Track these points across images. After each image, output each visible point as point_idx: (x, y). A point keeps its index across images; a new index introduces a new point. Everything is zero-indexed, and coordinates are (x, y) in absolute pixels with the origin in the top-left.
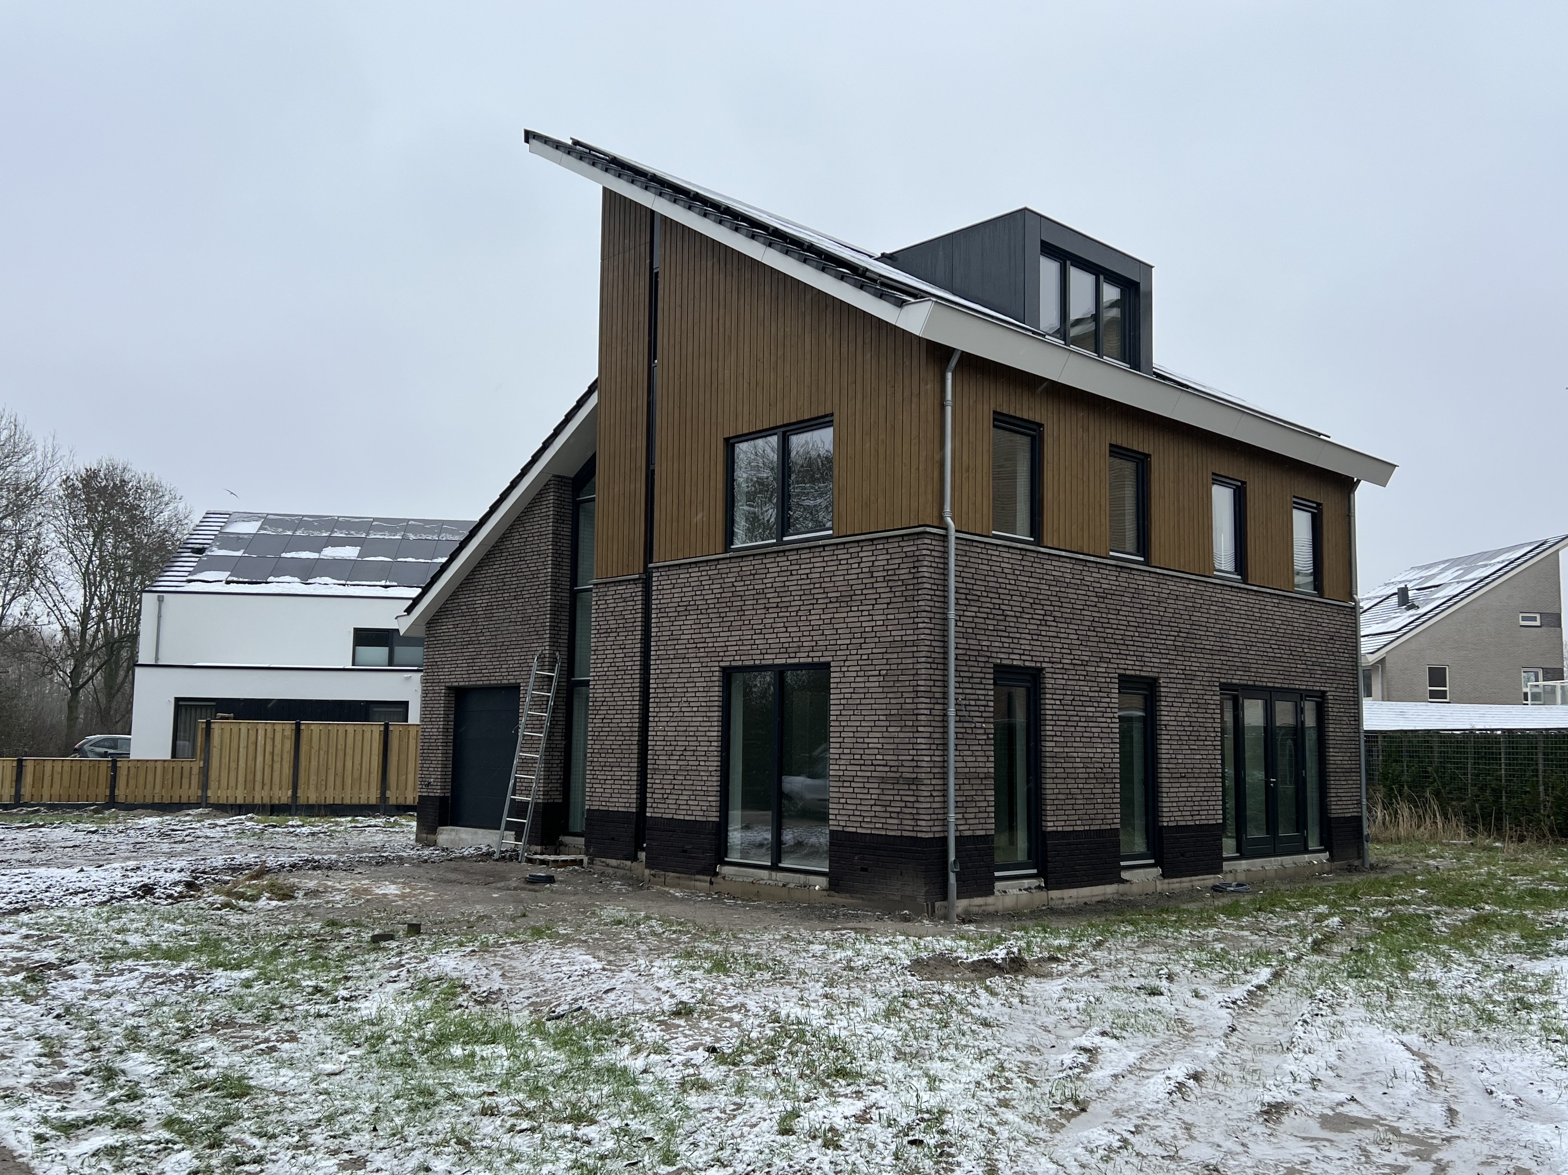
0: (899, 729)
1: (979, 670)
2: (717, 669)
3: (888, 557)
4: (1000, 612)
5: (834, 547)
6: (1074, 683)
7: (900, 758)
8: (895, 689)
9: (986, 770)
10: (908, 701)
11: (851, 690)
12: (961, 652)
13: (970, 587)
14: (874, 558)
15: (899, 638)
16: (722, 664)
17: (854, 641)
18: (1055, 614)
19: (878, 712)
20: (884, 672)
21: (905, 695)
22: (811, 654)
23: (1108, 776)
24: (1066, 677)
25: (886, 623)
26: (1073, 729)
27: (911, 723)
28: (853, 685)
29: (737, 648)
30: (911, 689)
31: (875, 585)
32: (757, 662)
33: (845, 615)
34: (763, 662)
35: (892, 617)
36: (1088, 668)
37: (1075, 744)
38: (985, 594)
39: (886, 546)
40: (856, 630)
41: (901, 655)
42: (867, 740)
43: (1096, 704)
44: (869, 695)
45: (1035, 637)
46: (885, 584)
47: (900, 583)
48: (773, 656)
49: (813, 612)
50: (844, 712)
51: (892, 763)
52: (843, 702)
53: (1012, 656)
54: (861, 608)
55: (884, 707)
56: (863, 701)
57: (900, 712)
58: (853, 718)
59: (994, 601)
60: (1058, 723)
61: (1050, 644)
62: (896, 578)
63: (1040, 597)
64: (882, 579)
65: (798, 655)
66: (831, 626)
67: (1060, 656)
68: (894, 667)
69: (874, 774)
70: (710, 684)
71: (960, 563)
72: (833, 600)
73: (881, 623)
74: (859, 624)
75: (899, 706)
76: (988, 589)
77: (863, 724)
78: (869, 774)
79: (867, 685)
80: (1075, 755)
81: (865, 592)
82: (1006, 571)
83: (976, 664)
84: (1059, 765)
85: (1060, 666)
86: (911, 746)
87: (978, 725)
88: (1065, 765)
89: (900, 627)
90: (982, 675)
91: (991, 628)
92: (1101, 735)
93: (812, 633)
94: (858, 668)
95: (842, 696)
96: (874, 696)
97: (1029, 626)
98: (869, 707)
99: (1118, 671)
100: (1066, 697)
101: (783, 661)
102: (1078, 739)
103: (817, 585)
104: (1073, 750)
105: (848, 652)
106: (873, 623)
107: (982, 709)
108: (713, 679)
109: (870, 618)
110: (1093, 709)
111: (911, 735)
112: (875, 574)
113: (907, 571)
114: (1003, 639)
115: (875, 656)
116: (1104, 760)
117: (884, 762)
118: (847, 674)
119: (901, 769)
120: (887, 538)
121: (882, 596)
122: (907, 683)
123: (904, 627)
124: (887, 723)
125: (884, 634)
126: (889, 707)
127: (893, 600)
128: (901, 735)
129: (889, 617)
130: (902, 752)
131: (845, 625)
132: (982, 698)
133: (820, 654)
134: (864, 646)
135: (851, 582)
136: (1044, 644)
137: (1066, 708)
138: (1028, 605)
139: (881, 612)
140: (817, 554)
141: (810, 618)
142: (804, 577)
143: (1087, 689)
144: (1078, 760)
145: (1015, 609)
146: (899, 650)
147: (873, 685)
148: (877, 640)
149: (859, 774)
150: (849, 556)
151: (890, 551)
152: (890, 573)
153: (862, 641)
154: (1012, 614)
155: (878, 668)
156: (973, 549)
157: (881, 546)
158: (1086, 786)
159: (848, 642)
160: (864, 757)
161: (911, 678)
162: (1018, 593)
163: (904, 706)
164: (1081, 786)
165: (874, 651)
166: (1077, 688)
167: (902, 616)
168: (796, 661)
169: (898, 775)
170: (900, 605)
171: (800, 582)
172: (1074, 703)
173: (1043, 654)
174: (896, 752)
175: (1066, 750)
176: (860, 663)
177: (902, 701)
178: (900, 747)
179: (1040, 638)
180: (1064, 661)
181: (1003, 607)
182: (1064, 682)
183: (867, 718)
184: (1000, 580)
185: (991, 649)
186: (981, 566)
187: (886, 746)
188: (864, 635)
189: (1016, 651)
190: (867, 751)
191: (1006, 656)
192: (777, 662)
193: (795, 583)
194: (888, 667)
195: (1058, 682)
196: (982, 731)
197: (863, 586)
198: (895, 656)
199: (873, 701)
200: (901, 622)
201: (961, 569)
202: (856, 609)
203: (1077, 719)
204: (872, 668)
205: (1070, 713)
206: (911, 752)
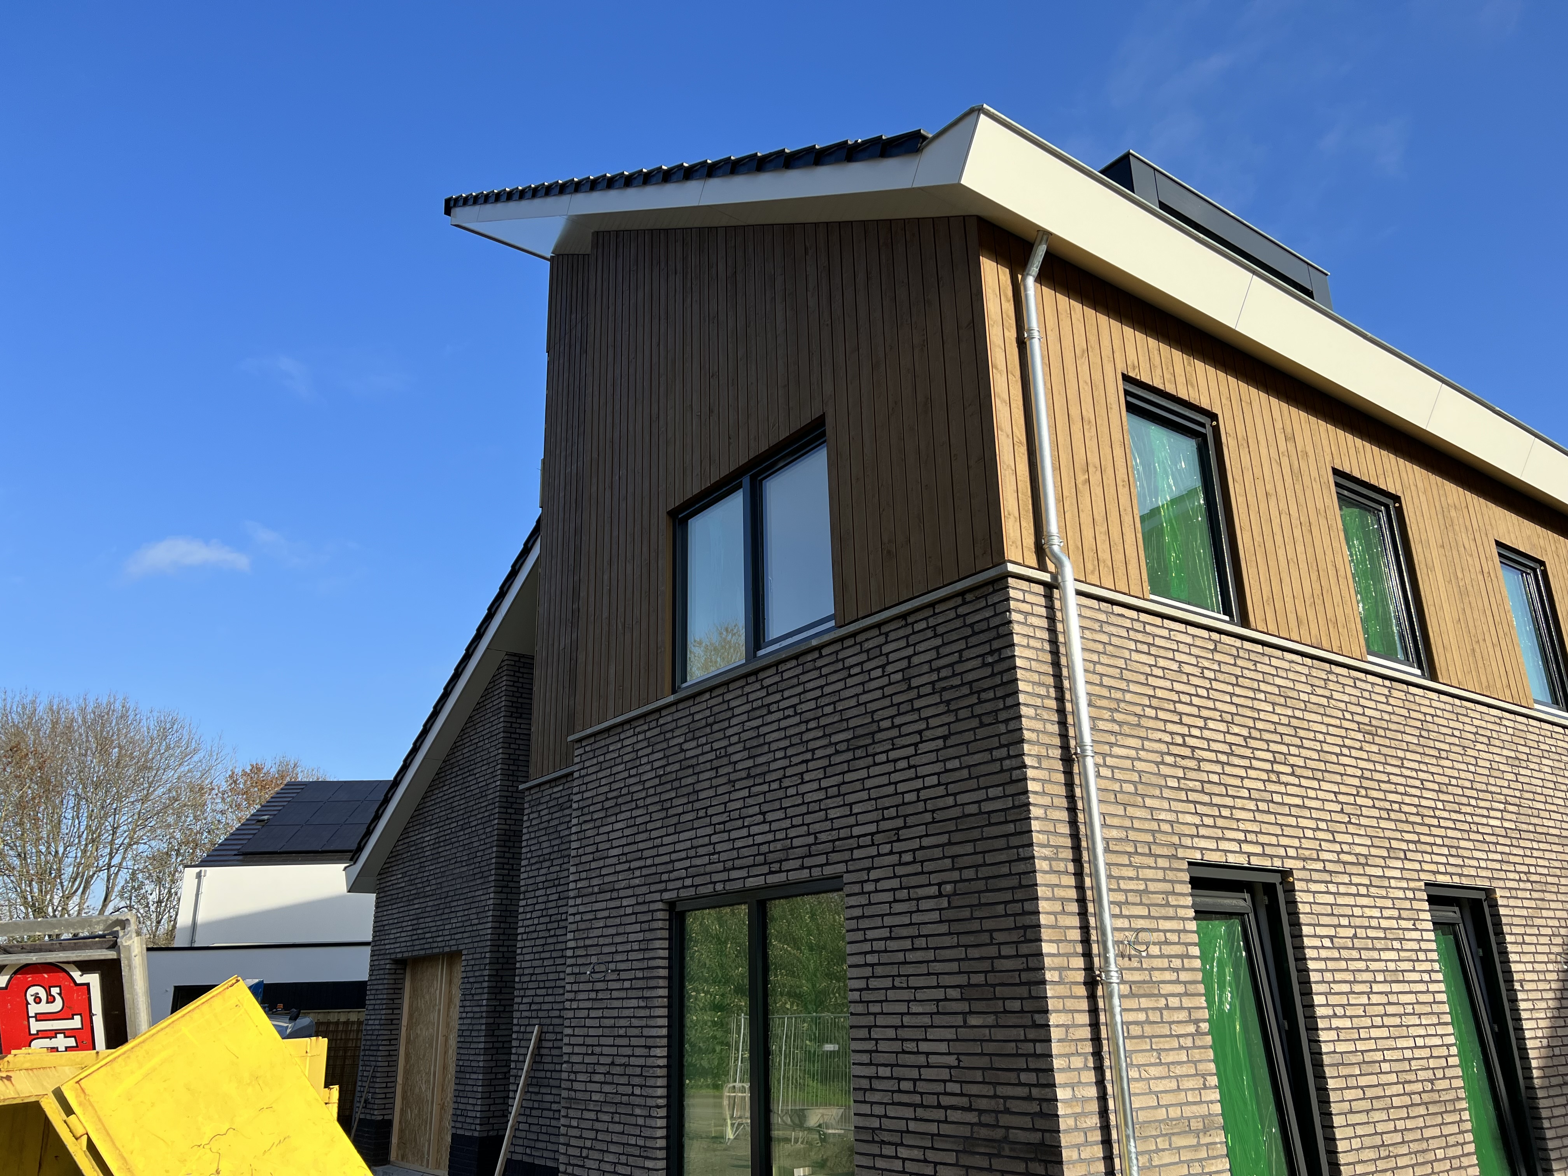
0: (990, 1020)
1: (1160, 875)
2: (660, 905)
3: (938, 641)
4: (1187, 752)
5: (837, 647)
6: (1350, 901)
7: (1002, 1091)
8: (975, 926)
9: (1203, 1110)
10: (1006, 951)
11: (885, 933)
12: (1114, 833)
13: (1118, 695)
14: (910, 651)
15: (973, 809)
16: (666, 896)
17: (884, 825)
18: (1292, 760)
19: (946, 980)
20: (948, 888)
21: (999, 937)
22: (808, 862)
23: (1445, 1097)
24: (1332, 888)
25: (944, 778)
26: (1364, 1000)
27: (1016, 1005)
28: (888, 921)
29: (687, 863)
30: (1009, 922)
31: (917, 704)
32: (719, 887)
33: (863, 774)
34: (729, 886)
35: (956, 764)
36: (1370, 871)
37: (1375, 1033)
38: (1151, 712)
39: (932, 622)
40: (887, 802)
41: (981, 846)
42: (924, 1047)
43: (1396, 945)
44: (921, 942)
45: (1263, 806)
46: (936, 699)
47: (965, 690)
48: (743, 873)
49: (807, 777)
50: (873, 983)
51: (983, 1104)
52: (870, 959)
53: (1224, 845)
54: (893, 755)
55: (954, 967)
56: (911, 957)
57: (992, 978)
58: (891, 995)
59: (1170, 727)
60: (1336, 988)
61: (1292, 821)
62: (956, 681)
63: (1260, 725)
64: (928, 689)
65: (786, 866)
66: (839, 801)
67: (1315, 845)
68: (969, 874)
69: (945, 1129)
70: (649, 936)
71: (1091, 645)
72: (840, 747)
73: (934, 780)
74: (891, 789)
75: (986, 965)
76: (1155, 703)
77: (915, 1008)
78: (933, 1128)
79: (916, 918)
80: (1378, 1056)
81: (898, 721)
82: (1187, 669)
83: (1150, 861)
84: (1352, 1082)
85: (1319, 866)
86: (1021, 1063)
87: (1174, 1002)
88: (1363, 1081)
89: (973, 784)
90: (1168, 887)
91: (1173, 783)
92: (1418, 1009)
93: (808, 819)
94: (895, 883)
95: (867, 947)
96: (933, 942)
97: (1247, 783)
98: (923, 969)
99: (1423, 876)
100: (1342, 932)
101: (760, 881)
102: (1378, 1021)
103: (812, 725)
104: (1371, 1045)
105: (873, 851)
106: (918, 784)
107: (1176, 963)
108: (655, 925)
109: (911, 773)
110: (1393, 955)
111: (1020, 1033)
112: (915, 682)
113: (977, 662)
114: (1201, 809)
115: (928, 853)
116: (1432, 1063)
117: (964, 1101)
118: (875, 898)
119: (1004, 1120)
120: (932, 605)
121: (933, 722)
122: (1000, 909)
123: (983, 782)
124: (964, 1007)
125: (941, 803)
126: (965, 966)
127: (955, 728)
128: (999, 1034)
129: (950, 765)
130: (1004, 1077)
131: (864, 795)
132: (1173, 937)
133: (822, 859)
134: (904, 834)
135: (871, 707)
136: (1282, 820)
137: (1345, 954)
138: (1240, 741)
139: (932, 757)
140: (810, 666)
141: (803, 788)
142: (790, 712)
143: (1376, 913)
144: (1385, 1067)
145: (1214, 746)
146: (976, 834)
147: (926, 917)
148: (928, 817)
149: (912, 1126)
150: (864, 657)
151: (940, 630)
152: (944, 673)
153: (900, 823)
154: (1212, 756)
155: (935, 879)
156: (1114, 619)
157: (923, 625)
158: (1410, 1124)
159: (872, 828)
160: (922, 1087)
161: (1008, 896)
162: (1216, 715)
163: (1001, 964)
164: (1400, 1125)
165: (926, 842)
166: (1357, 911)
167: (977, 758)
168: (781, 878)
169: (999, 1134)
170: (969, 736)
171: (783, 724)
172: (1358, 943)
173: (1284, 841)
174: (990, 1076)
175: (1361, 1046)
176: (900, 871)
177: (992, 951)
178: (999, 1063)
179: (1273, 808)
180: (1324, 856)
181: (1190, 741)
182: (1330, 899)
183: (920, 995)
184: (1178, 687)
185: (1178, 828)
186: (1135, 656)
187: (966, 1061)
188: (903, 810)
189: (1229, 834)
190: (926, 1073)
191: (1212, 845)
192: (751, 883)
193: (775, 726)
194: (955, 875)
195: (1321, 898)
196: (1183, 1016)
197: (893, 711)
198: (969, 848)
199: (930, 955)
200: (975, 772)
201: (1095, 657)
202: (882, 758)
203: (1368, 976)
204: (923, 880)
205: (1353, 965)
206: (1024, 1077)
